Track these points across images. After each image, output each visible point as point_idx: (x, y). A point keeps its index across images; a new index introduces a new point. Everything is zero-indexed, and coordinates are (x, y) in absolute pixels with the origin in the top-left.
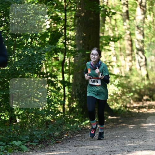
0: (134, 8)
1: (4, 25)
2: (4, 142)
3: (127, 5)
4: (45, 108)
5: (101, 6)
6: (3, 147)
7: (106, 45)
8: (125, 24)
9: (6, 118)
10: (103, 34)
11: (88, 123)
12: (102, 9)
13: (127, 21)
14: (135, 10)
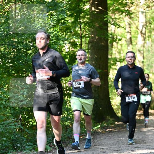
0: (136, 35)
1: (32, 49)
2: (32, 142)
3: (131, 33)
4: (64, 115)
5: (109, 34)
6: (31, 146)
7: (113, 65)
8: (129, 48)
9: (34, 123)
10: (111, 56)
11: (99, 127)
12: (110, 36)
13: (131, 45)
14: (137, 37)
